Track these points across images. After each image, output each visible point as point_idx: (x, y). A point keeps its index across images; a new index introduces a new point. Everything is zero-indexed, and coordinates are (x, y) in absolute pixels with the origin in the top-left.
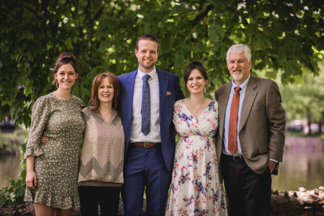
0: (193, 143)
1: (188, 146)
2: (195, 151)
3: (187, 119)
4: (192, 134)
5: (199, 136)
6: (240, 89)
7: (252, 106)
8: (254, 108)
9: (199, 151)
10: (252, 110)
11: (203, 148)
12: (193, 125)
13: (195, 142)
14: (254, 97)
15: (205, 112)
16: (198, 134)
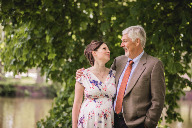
0: (103, 103)
1: (99, 105)
2: (105, 110)
3: (97, 84)
4: (102, 96)
5: (107, 98)
6: (133, 63)
7: (139, 78)
8: (140, 80)
9: (108, 110)
10: (138, 82)
11: (110, 108)
12: (103, 88)
13: (105, 103)
14: (142, 71)
15: (108, 78)
16: (107, 96)
